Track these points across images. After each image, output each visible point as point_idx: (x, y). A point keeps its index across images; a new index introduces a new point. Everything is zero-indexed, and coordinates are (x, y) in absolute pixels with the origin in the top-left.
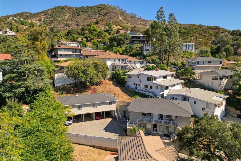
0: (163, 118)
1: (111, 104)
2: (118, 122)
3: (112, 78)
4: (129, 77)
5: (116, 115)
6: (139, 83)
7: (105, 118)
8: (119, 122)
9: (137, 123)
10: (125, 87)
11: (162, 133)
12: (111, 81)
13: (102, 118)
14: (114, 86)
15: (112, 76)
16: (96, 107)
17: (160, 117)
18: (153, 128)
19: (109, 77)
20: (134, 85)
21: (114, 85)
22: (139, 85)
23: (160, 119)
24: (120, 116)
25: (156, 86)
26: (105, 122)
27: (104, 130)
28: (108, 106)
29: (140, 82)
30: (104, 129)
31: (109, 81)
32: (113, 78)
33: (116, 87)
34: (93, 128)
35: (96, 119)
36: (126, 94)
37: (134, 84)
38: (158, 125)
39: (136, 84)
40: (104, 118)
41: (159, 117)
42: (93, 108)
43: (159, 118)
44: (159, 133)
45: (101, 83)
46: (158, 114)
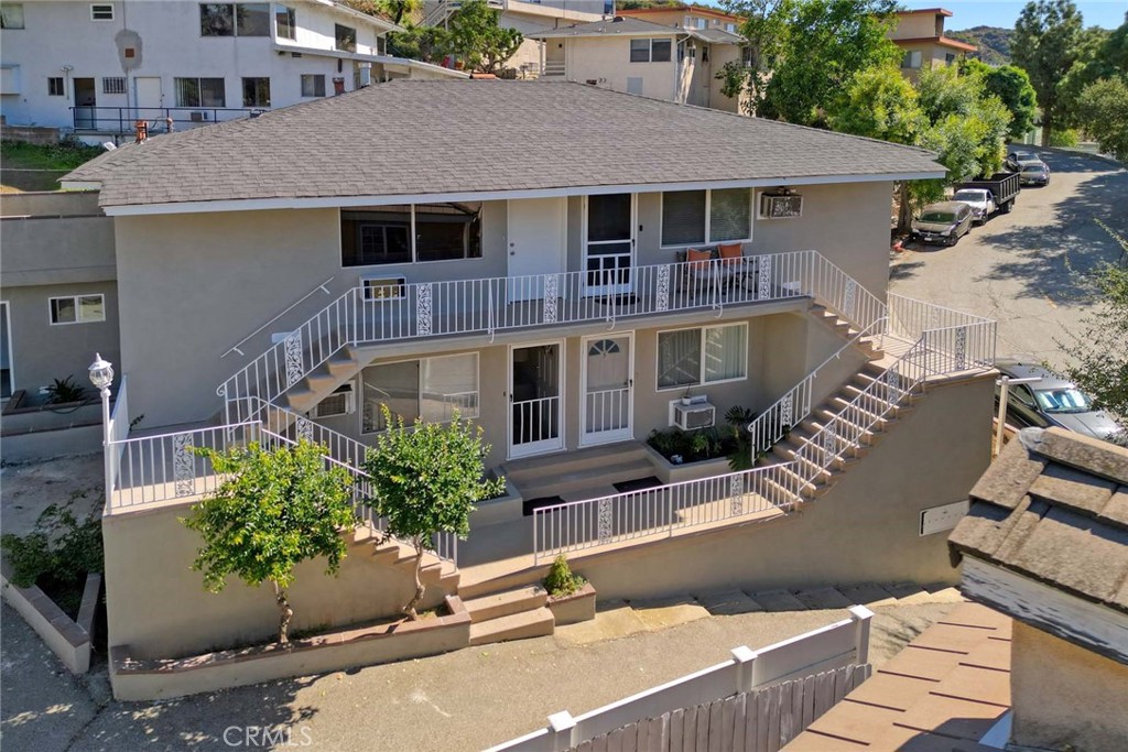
0: (633, 254)
6: (118, 73)
9: (294, 376)
11: (626, 434)
17: (592, 250)
18: (510, 405)
20: (61, 93)
22: (116, 86)
23: (593, 264)
25: (304, 78)
29: (130, 53)
37: (56, 86)
38: (573, 344)
39: (79, 81)
41: (585, 243)
43: (585, 257)
44: (587, 440)
46: (573, 201)
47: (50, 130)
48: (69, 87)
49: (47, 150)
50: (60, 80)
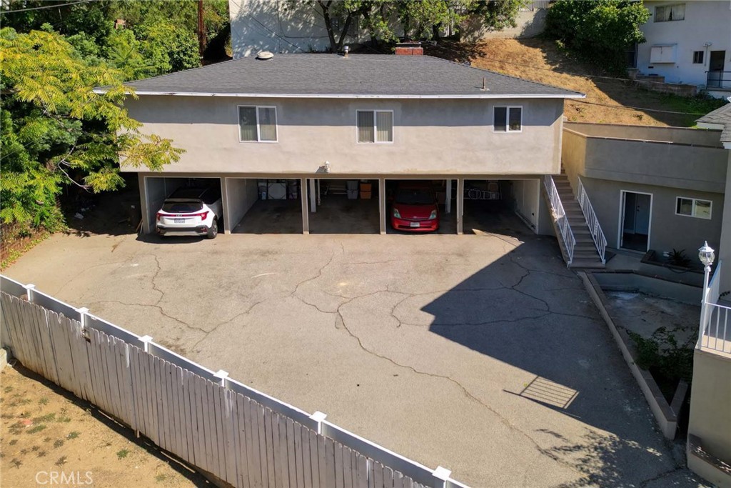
1: (515, 124)
2: (574, 269)
3: (542, 30)
4: (658, 20)
5: (558, 213)
7: (467, 231)
8: (582, 274)
10: (626, 76)
12: (535, 47)
13: (443, 225)
14: (555, 70)
15: (542, 22)
16: (386, 133)
19: (528, 28)
20: (701, 61)
21: (551, 64)
24: (596, 228)
26: (460, 255)
27: (430, 318)
28: (486, 132)
30: (425, 309)
31: (524, 48)
32: (547, 30)
33: (565, 75)
34: (343, 284)
35: (391, 229)
36: (639, 113)
37: (698, 57)
39: (713, 53)
40: (459, 226)
42: (362, 139)
45: (473, 52)
47: (691, 87)
48: (707, 58)
49: (687, 100)
50: (701, 53)
